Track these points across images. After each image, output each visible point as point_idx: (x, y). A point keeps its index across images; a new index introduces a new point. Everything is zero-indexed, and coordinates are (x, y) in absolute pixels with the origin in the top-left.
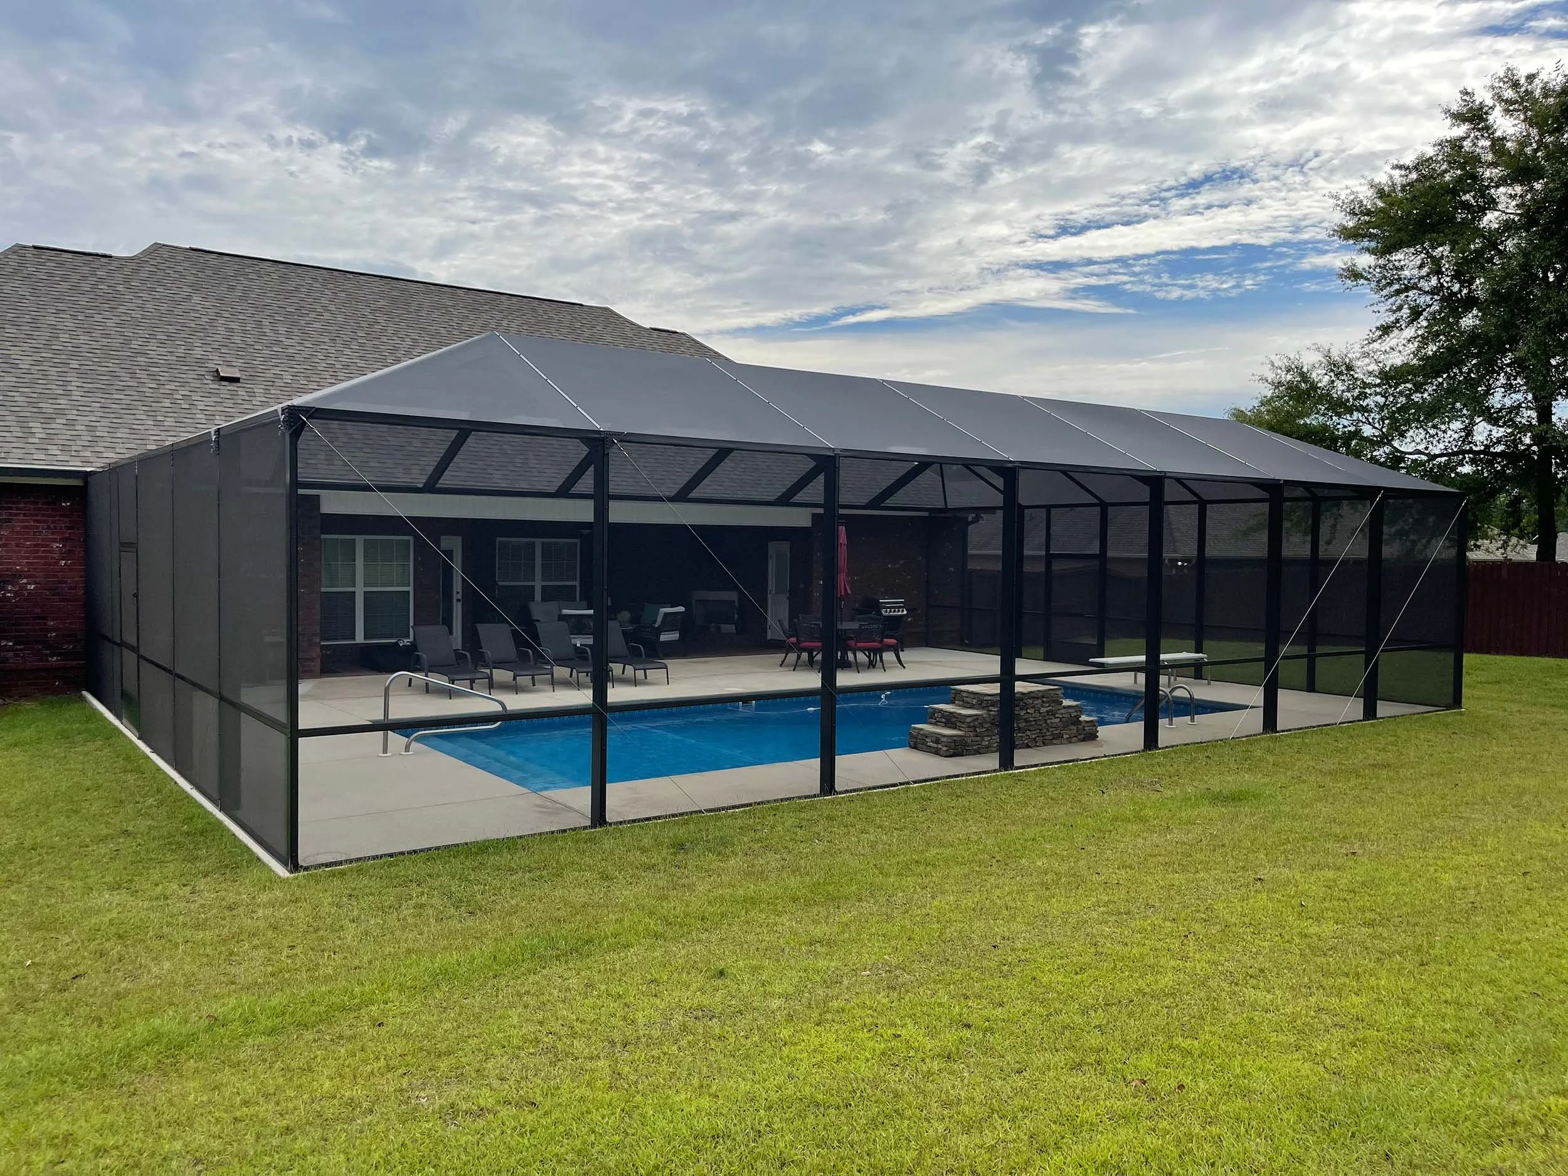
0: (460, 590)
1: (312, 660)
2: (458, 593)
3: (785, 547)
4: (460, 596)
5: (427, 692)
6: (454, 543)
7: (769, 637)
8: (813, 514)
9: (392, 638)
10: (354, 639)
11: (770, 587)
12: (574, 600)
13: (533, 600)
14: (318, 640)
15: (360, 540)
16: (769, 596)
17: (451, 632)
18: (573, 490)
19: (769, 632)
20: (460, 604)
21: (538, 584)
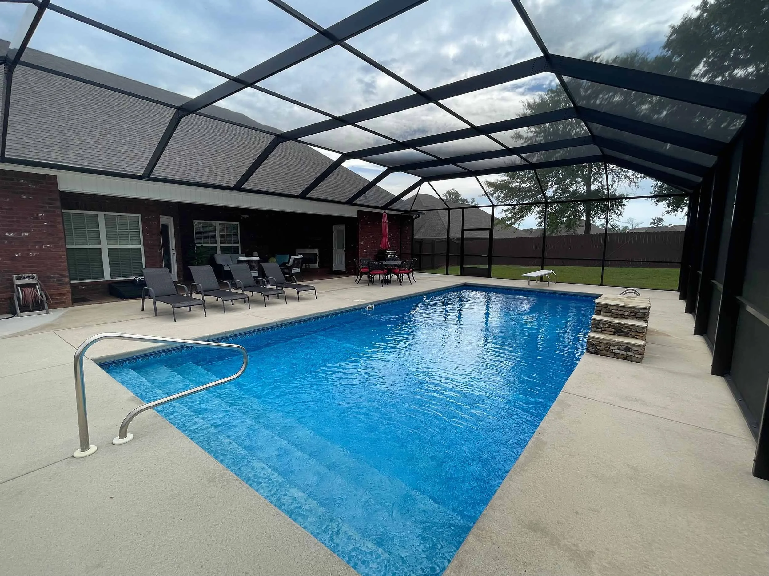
0: (174, 248)
1: (64, 294)
2: (173, 249)
3: (342, 227)
4: (174, 252)
5: (156, 315)
6: (168, 221)
7: (334, 270)
8: (358, 211)
9: (131, 276)
10: (103, 277)
11: (334, 246)
12: (238, 253)
13: (216, 254)
14: (67, 280)
15: (101, 215)
16: (334, 251)
17: (171, 272)
18: (245, 186)
19: (334, 267)
20: (175, 256)
21: (218, 245)
